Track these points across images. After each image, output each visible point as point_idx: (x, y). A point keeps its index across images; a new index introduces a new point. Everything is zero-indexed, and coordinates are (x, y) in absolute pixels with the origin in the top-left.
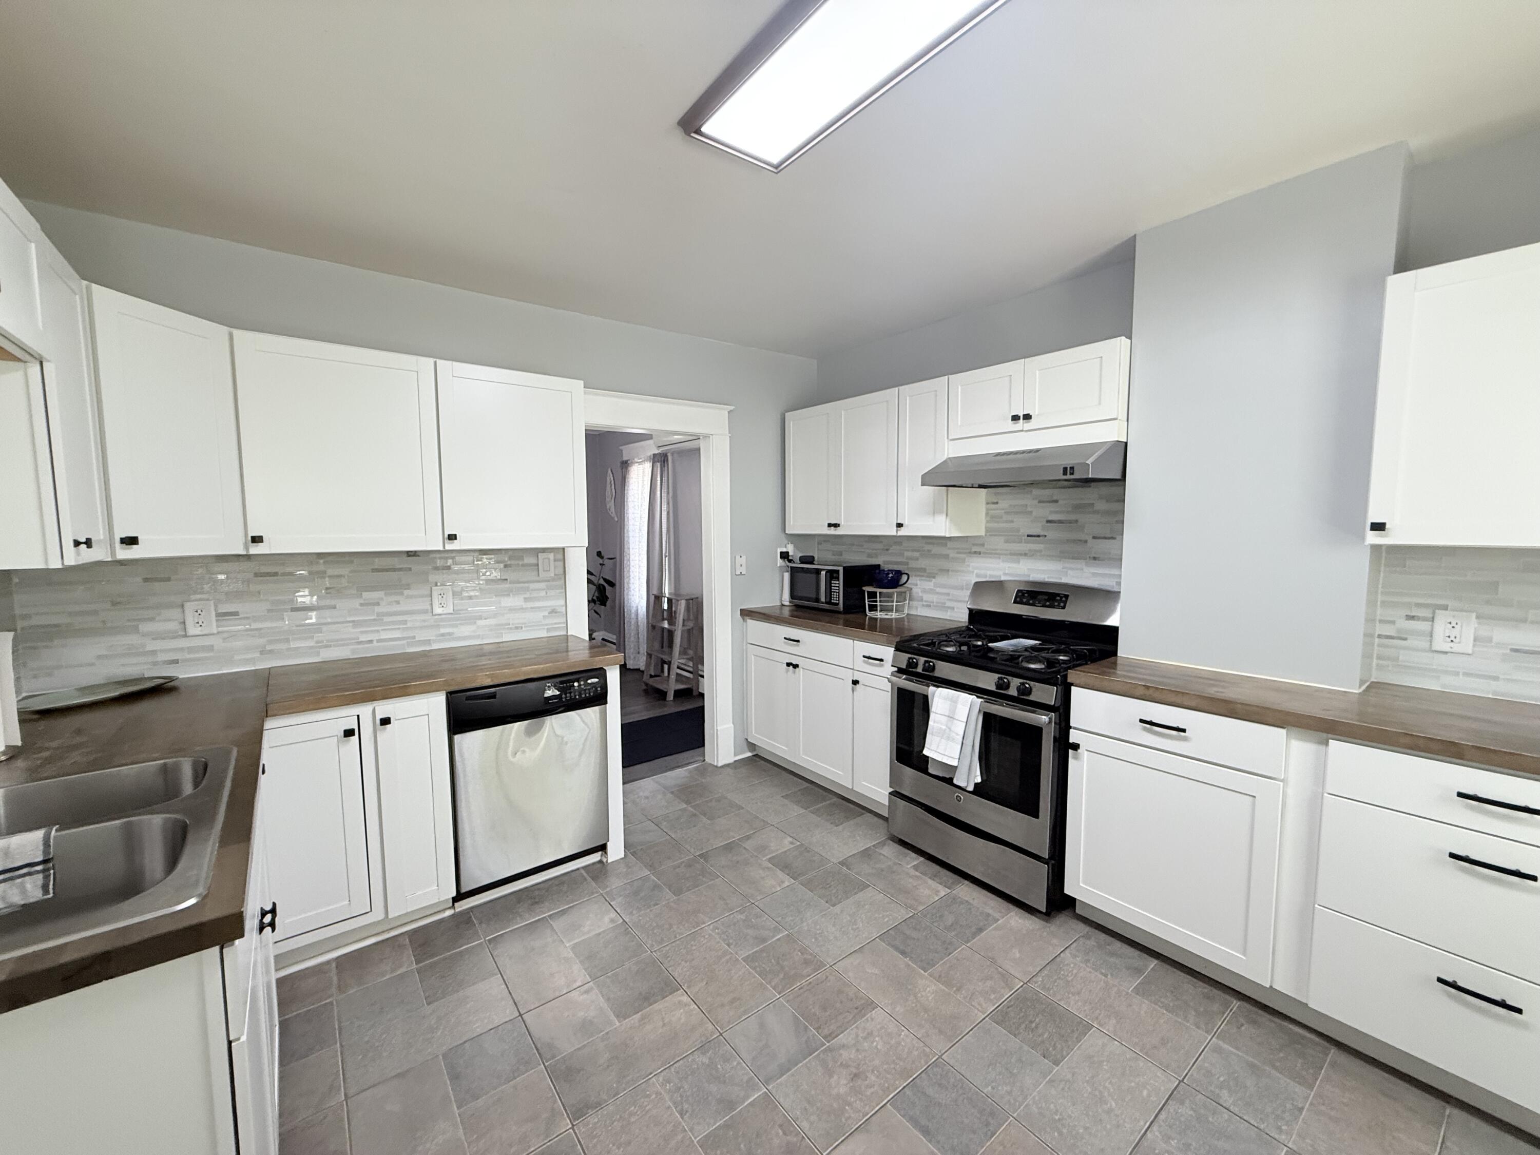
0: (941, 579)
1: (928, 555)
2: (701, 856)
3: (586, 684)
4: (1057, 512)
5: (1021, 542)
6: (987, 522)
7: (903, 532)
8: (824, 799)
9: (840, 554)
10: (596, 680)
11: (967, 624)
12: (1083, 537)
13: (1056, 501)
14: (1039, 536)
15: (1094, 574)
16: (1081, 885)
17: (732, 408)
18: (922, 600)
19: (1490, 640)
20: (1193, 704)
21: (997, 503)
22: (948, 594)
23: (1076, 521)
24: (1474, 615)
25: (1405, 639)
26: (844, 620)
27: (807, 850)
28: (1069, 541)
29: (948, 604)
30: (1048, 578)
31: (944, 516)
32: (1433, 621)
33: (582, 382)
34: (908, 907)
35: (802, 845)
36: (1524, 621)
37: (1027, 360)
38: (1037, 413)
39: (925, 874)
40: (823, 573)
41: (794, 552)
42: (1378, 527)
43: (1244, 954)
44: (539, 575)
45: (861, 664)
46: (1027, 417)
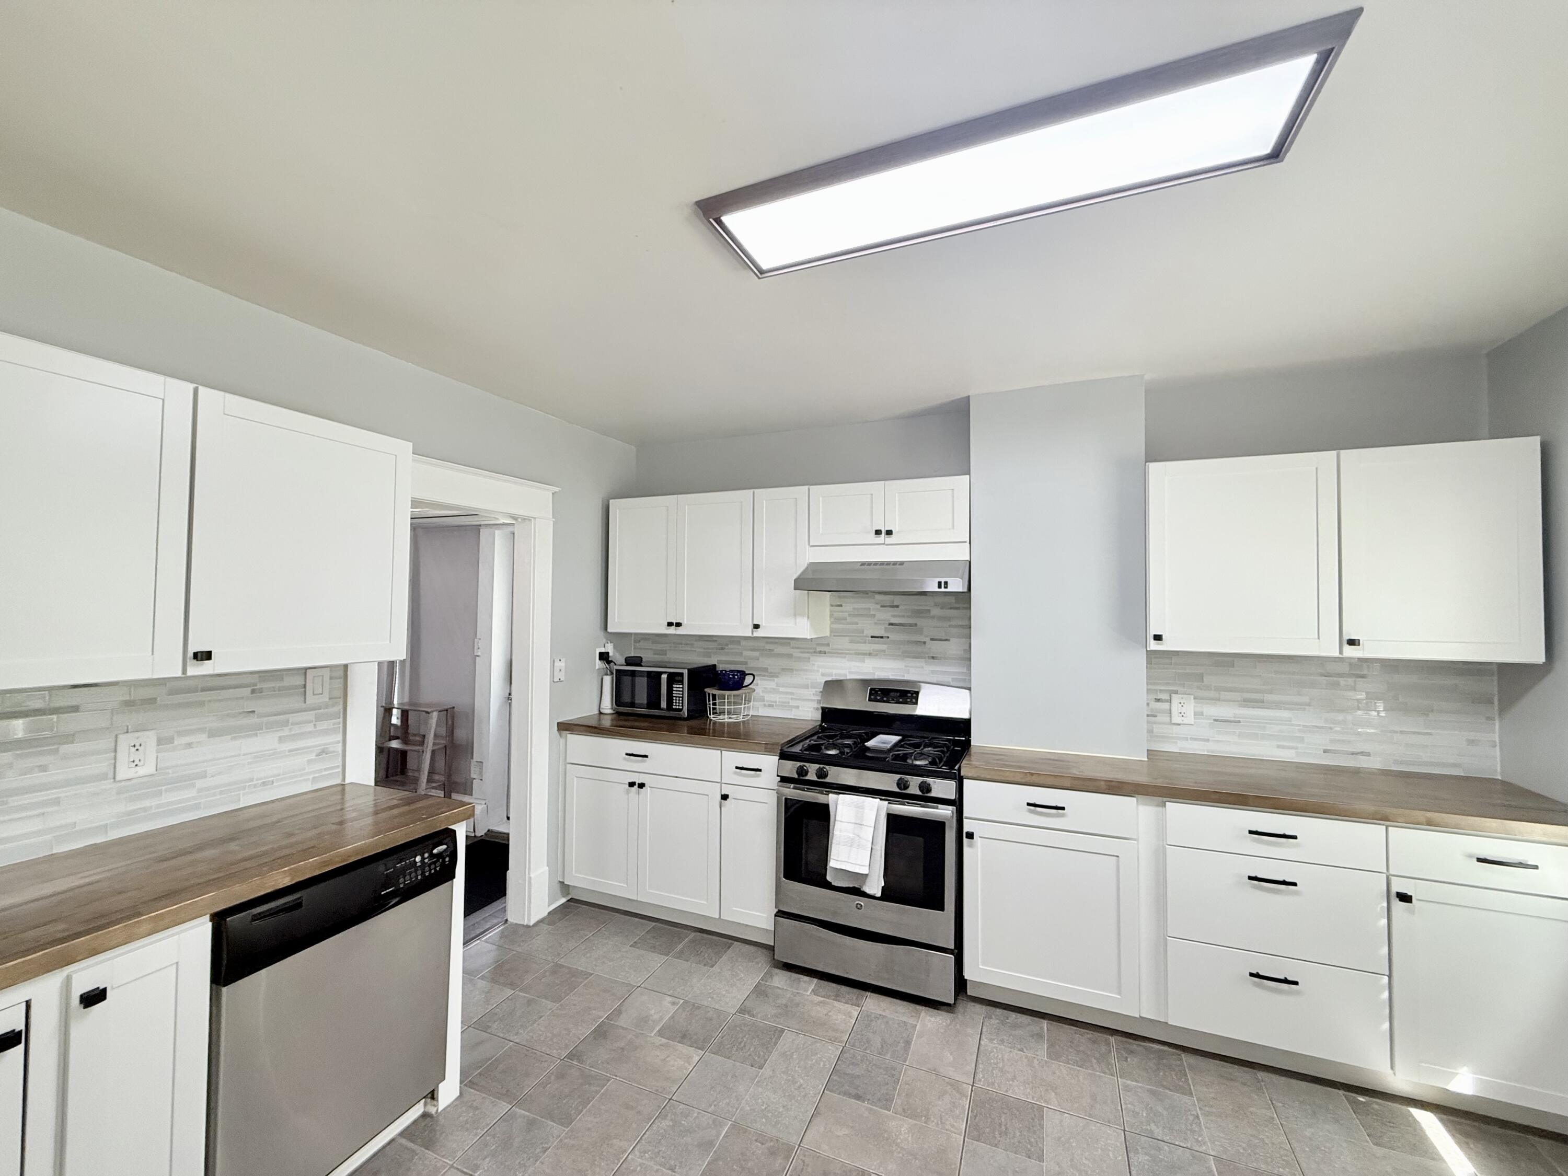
0: (784, 679)
1: (770, 654)
2: (571, 1056)
3: (432, 856)
4: (899, 616)
5: (865, 643)
6: (832, 623)
7: (759, 633)
8: (681, 939)
9: (664, 653)
10: (444, 847)
11: (819, 723)
12: (923, 639)
13: (897, 606)
14: (882, 637)
15: (933, 672)
16: (981, 967)
17: (557, 489)
18: (764, 701)
19: (1202, 714)
20: (1068, 785)
21: (841, 606)
22: (792, 694)
23: (916, 625)
24: (1192, 697)
25: (1155, 716)
26: (688, 727)
27: (696, 1007)
28: (909, 642)
29: (792, 703)
30: (892, 675)
31: (806, 618)
32: (1170, 702)
33: (411, 444)
34: (833, 1040)
35: (686, 1002)
36: (1219, 700)
37: (887, 482)
38: (897, 530)
39: (828, 997)
40: (664, 677)
41: (614, 653)
42: (1158, 638)
43: (1119, 994)
44: (305, 702)
45: (731, 775)
46: (889, 533)
